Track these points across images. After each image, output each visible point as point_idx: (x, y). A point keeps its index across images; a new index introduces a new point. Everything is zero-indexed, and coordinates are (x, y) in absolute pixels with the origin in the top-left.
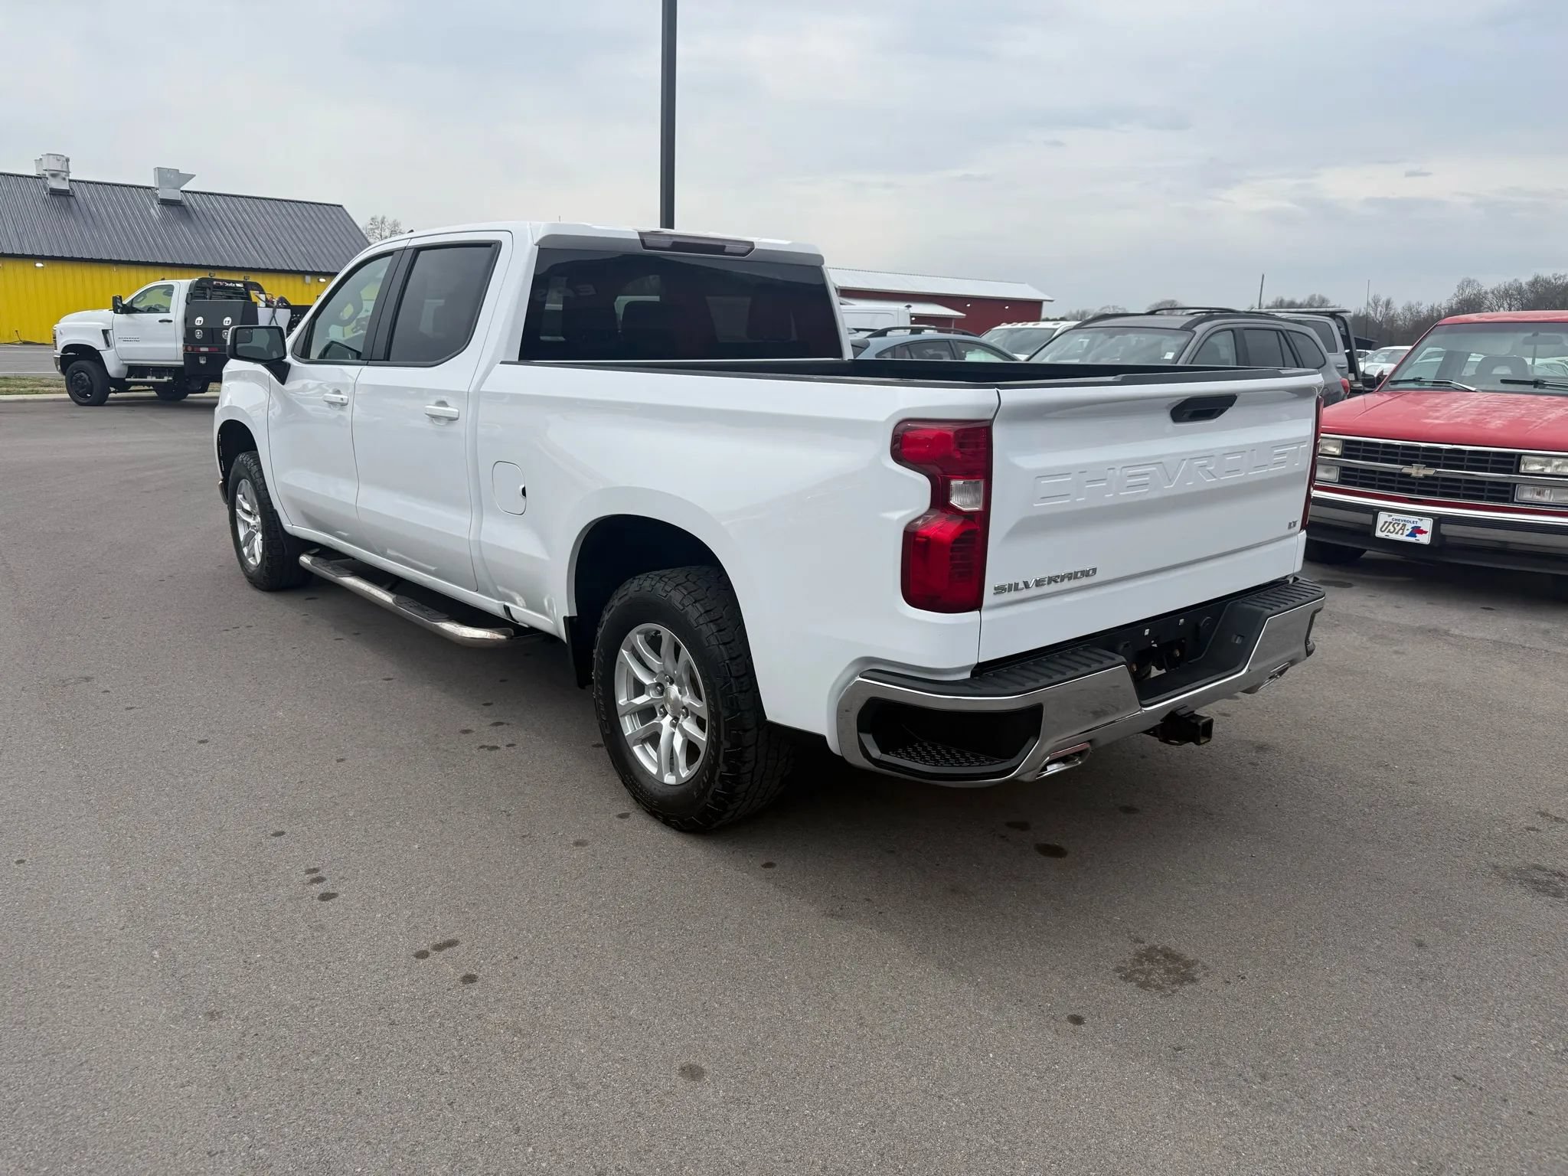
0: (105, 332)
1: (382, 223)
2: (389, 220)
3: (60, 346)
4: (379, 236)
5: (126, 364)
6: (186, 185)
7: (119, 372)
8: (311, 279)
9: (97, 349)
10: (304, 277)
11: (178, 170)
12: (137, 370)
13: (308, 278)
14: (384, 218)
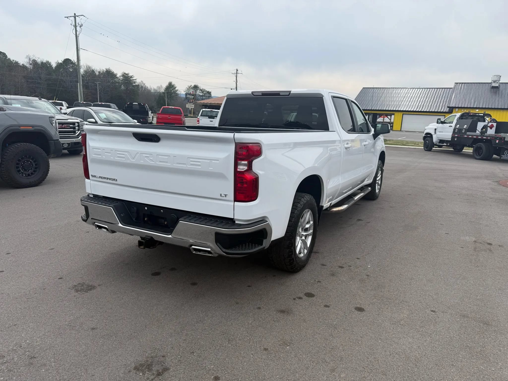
0: (435, 129)
3: (425, 133)
5: (439, 139)
7: (436, 141)
9: (432, 134)
12: (441, 141)
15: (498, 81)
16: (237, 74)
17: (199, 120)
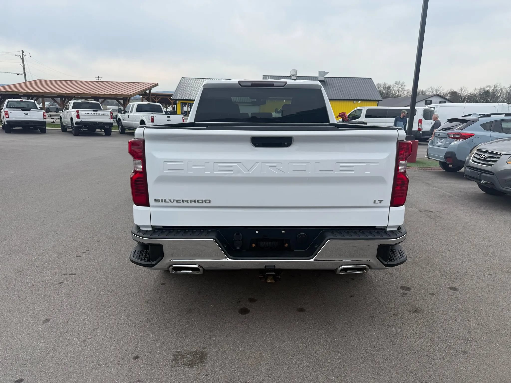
1: (399, 83)
2: (401, 82)
4: (397, 87)
6: (326, 75)
8: (356, 102)
10: (354, 101)
11: (324, 71)
13: (355, 102)
14: (400, 81)
15: (295, 75)
16: (23, 56)
17: (8, 114)
